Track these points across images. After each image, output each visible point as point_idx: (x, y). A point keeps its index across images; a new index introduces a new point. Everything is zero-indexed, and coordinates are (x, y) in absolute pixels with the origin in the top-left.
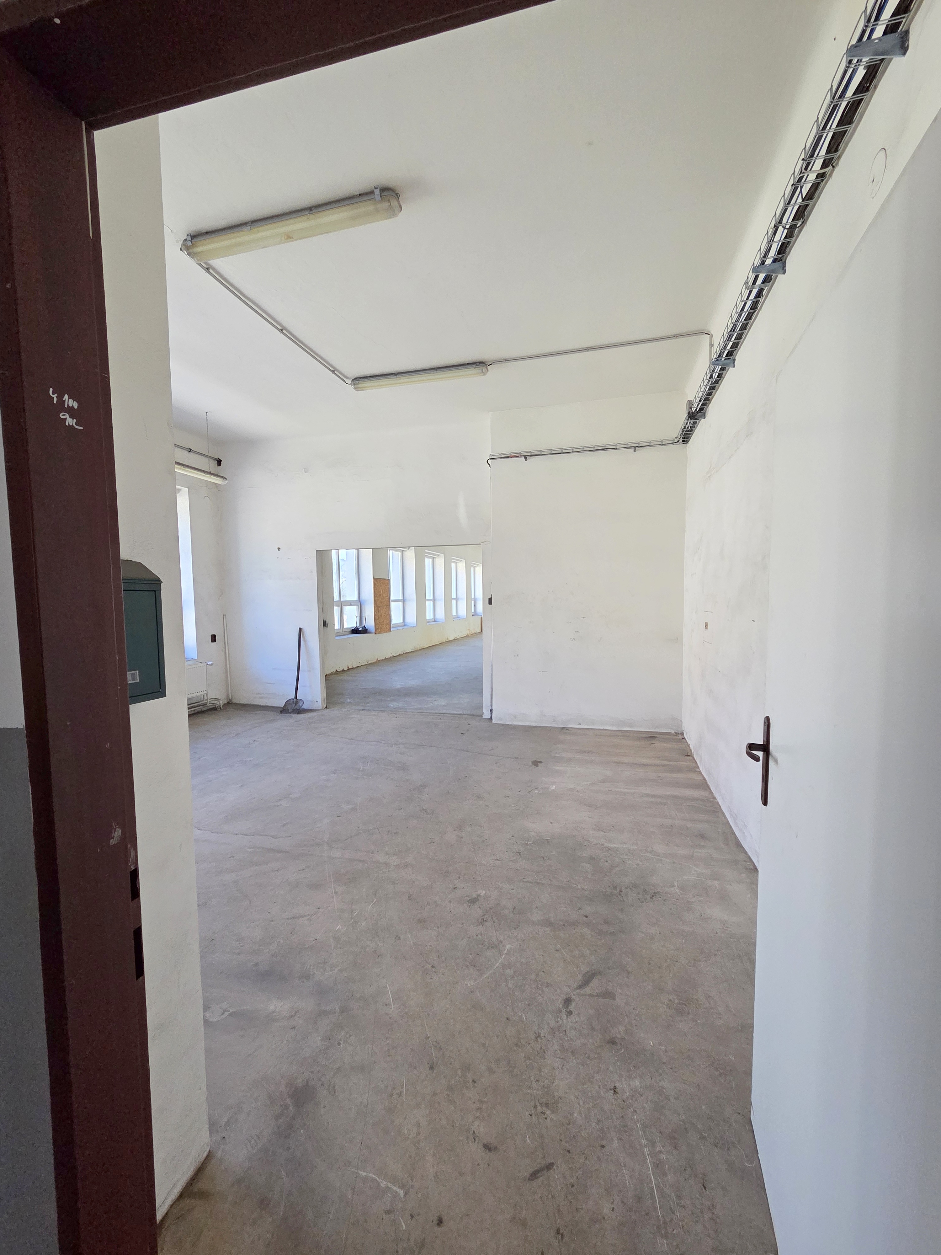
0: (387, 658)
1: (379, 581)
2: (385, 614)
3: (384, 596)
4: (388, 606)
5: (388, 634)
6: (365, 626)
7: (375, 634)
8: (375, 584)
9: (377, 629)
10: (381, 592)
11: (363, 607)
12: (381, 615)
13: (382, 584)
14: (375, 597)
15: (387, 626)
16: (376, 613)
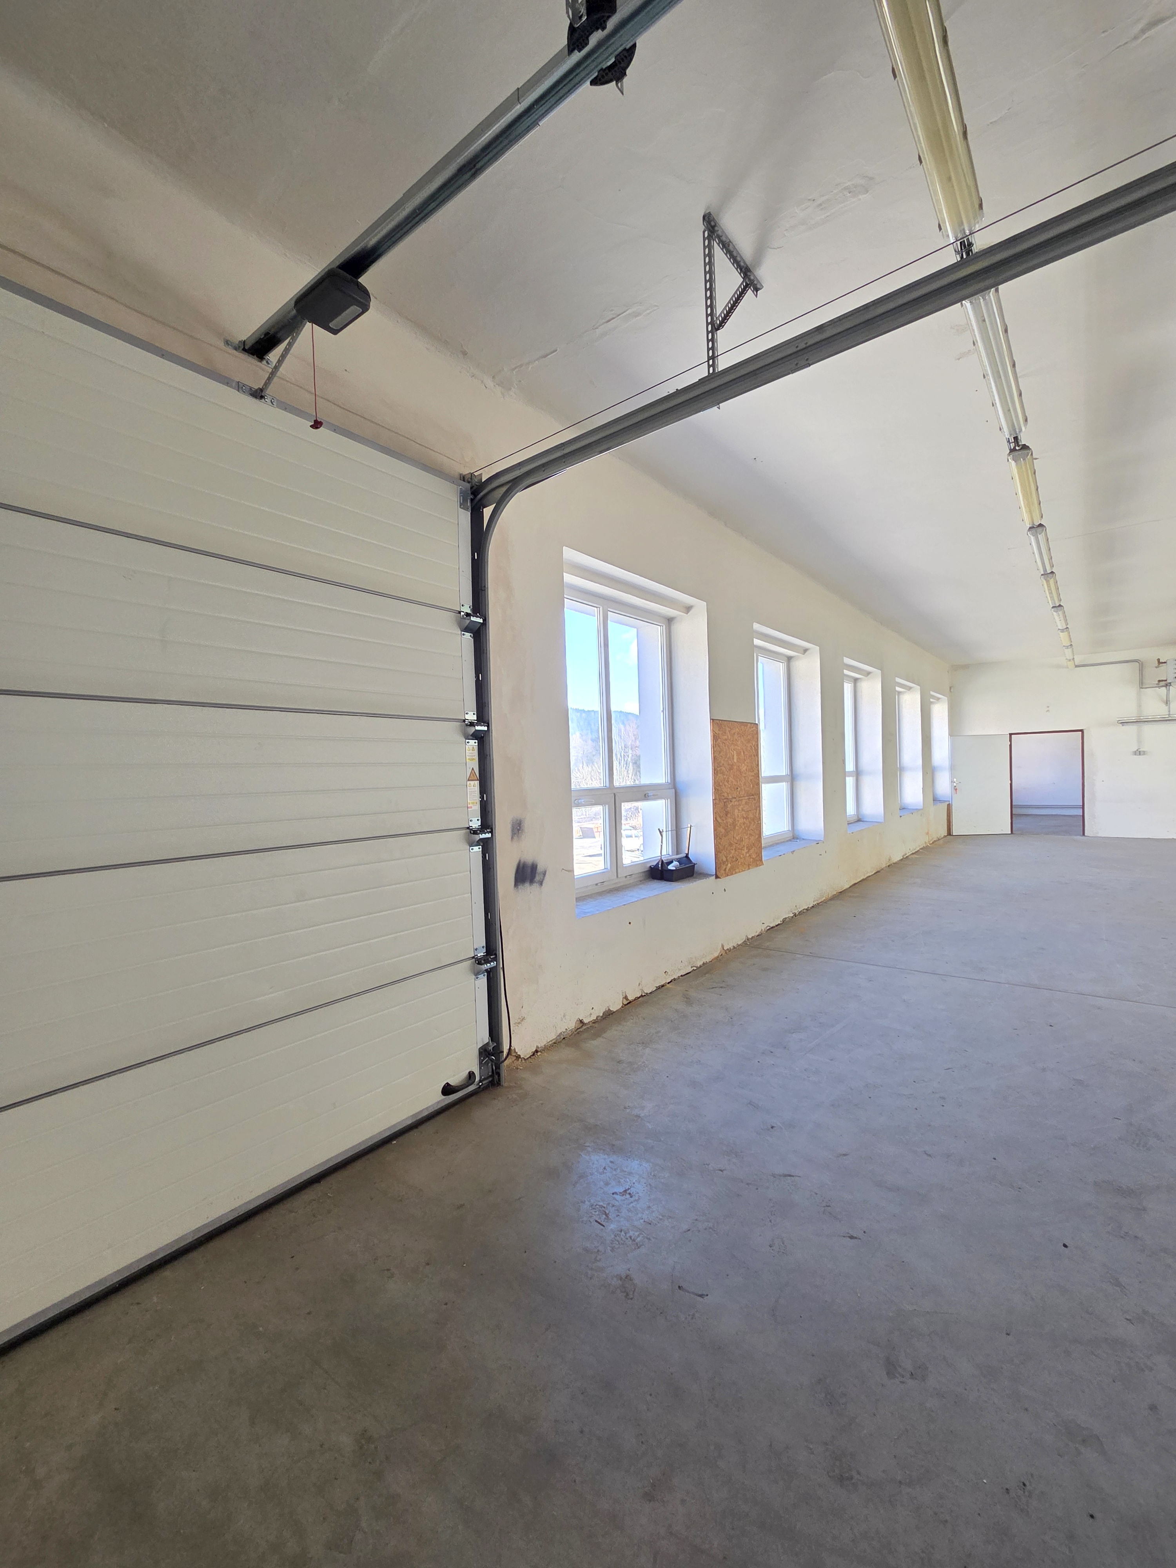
0: (750, 937)
1: (728, 729)
2: (747, 818)
3: (744, 768)
4: (755, 796)
5: (754, 872)
6: (687, 854)
7: (717, 877)
8: (715, 738)
9: (724, 863)
10: (735, 757)
11: (684, 802)
12: (734, 825)
13: (736, 736)
14: (716, 772)
15: (752, 851)
16: (719, 819)
